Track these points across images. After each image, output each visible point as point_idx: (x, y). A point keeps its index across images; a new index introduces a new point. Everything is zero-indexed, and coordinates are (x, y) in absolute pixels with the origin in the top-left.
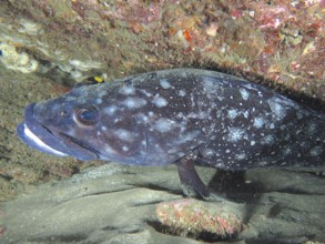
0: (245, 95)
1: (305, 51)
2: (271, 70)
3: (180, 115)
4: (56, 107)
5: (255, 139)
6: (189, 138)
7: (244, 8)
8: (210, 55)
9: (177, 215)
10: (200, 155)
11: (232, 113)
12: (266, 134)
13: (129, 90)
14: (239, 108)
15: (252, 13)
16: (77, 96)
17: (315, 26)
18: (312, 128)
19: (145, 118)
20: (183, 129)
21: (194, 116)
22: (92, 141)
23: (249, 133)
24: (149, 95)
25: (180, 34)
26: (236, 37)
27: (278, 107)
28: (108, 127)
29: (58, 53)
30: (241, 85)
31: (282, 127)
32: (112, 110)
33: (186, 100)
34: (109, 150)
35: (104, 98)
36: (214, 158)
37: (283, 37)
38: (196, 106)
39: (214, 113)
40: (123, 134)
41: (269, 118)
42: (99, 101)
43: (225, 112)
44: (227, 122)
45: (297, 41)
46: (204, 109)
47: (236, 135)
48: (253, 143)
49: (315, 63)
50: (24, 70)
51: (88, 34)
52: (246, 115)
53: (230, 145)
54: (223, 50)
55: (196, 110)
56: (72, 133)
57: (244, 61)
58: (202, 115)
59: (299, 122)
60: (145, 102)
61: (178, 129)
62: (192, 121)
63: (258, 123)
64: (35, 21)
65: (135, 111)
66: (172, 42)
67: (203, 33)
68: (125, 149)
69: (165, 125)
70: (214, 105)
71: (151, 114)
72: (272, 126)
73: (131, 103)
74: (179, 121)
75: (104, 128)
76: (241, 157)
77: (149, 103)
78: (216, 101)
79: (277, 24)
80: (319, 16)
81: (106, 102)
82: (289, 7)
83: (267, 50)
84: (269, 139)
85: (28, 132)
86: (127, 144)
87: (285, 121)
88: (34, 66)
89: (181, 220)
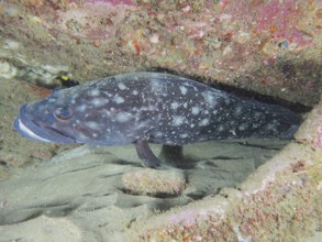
0: (184, 90)
1: (225, 53)
2: (201, 67)
3: (134, 109)
4: (41, 108)
5: (194, 122)
6: (142, 125)
7: (176, 25)
8: (154, 57)
9: (137, 180)
10: (152, 136)
11: (175, 105)
12: (202, 118)
13: (95, 93)
14: (180, 101)
15: (182, 28)
16: (56, 98)
17: (229, 35)
18: (239, 110)
19: (108, 113)
20: (137, 119)
21: (145, 109)
22: (70, 131)
23: (189, 119)
24: (110, 95)
25: (130, 44)
26: (173, 43)
27: (210, 98)
28: (81, 120)
29: (33, 61)
30: (181, 82)
31: (215, 112)
32: (83, 108)
33: (138, 97)
34: (83, 137)
35: (77, 100)
36: (163, 138)
37: (206, 43)
38: (147, 102)
39: (160, 106)
40: (93, 125)
41: (204, 106)
42: (73, 102)
43: (169, 105)
44: (171, 112)
45: (218, 46)
46: (152, 103)
47: (178, 121)
48: (192, 126)
49: (233, 60)
50: (7, 76)
51: (59, 48)
52: (185, 105)
53: (175, 128)
54: (164, 53)
55: (146, 105)
56: (54, 126)
57: (180, 61)
58: (151, 108)
59: (228, 107)
60: (107, 101)
61: (133, 120)
62: (144, 112)
63: (195, 111)
64: (18, 41)
65: (101, 108)
66: (124, 49)
67: (148, 41)
68: (95, 135)
69: (123, 117)
70: (160, 100)
71: (112, 109)
72: (207, 112)
73: (97, 102)
74: (134, 113)
75: (78, 121)
76: (184, 136)
77: (110, 101)
78: (161, 97)
79: (202, 34)
80: (231, 28)
81: (79, 102)
82: (209, 22)
83: (196, 53)
84: (205, 122)
85: (22, 126)
86: (96, 132)
87: (216, 108)
88: (15, 71)
89: (141, 184)
